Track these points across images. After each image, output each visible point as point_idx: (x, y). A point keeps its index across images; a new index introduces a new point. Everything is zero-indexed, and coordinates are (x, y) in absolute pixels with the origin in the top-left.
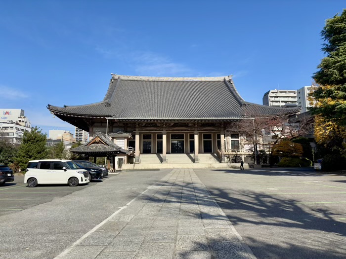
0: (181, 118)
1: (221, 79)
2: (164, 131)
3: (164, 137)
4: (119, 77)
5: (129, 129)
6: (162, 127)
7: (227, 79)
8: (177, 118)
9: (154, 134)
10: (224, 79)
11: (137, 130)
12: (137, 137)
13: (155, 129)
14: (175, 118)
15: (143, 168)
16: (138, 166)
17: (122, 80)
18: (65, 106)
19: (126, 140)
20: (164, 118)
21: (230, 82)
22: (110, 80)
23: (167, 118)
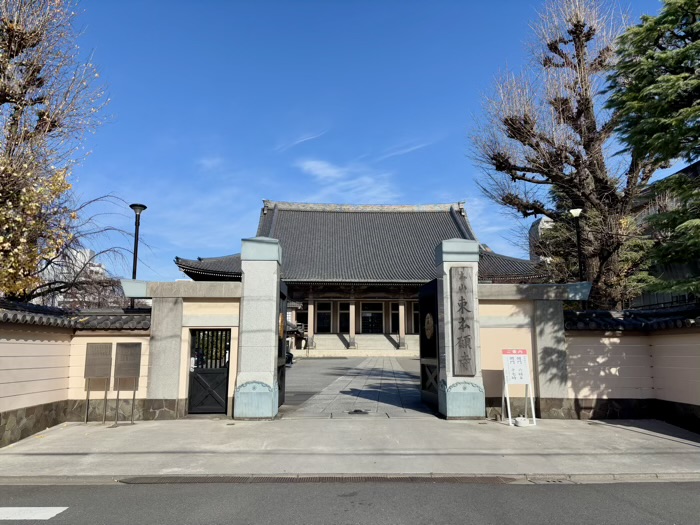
0: (379, 281)
1: (446, 208)
2: (352, 299)
3: (352, 308)
4: (275, 206)
5: (295, 294)
6: (349, 292)
7: (456, 208)
8: (372, 281)
9: (335, 303)
10: (451, 209)
11: (311, 297)
12: (311, 308)
13: (338, 295)
14: (369, 280)
15: (321, 356)
16: (313, 353)
17: (280, 210)
18: (200, 259)
19: (294, 312)
20: (353, 280)
21: (460, 212)
22: (260, 210)
23: (357, 280)
